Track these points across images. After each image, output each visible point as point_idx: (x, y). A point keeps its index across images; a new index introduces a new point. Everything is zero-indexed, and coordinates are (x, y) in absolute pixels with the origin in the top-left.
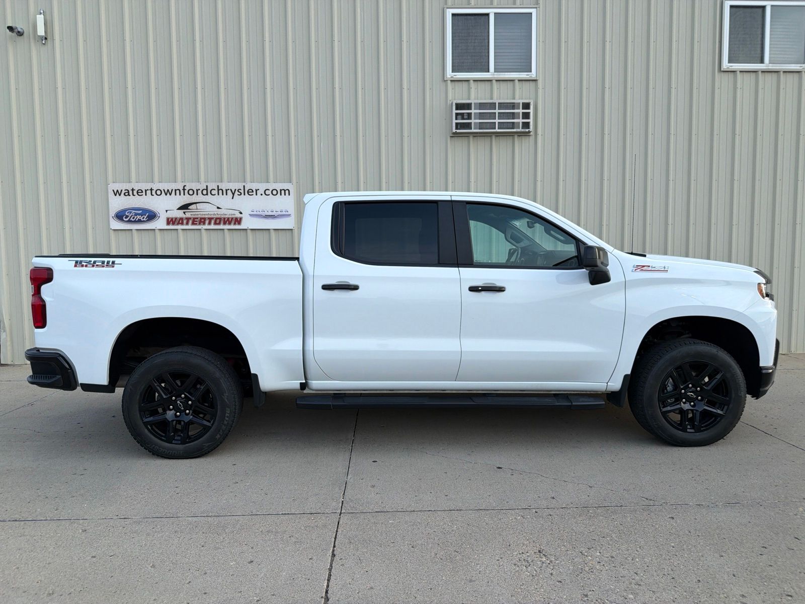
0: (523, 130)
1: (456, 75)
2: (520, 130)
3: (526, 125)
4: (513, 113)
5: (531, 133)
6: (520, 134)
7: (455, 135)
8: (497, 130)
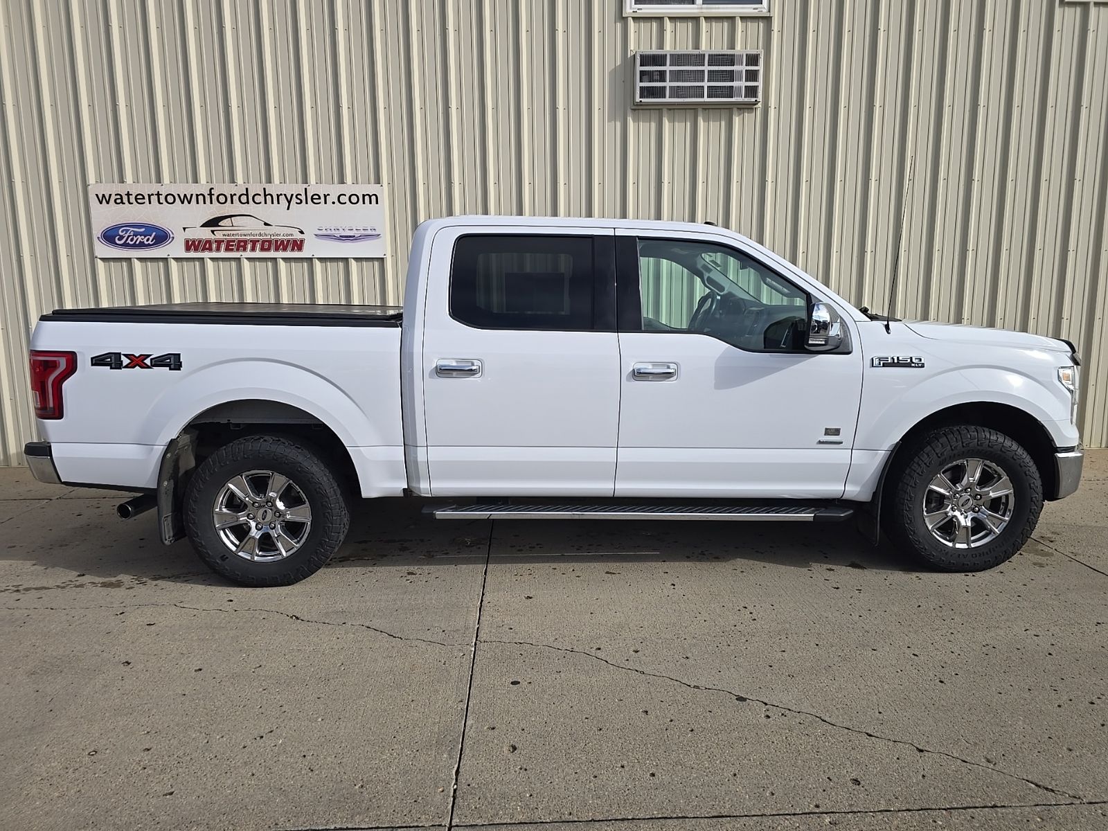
0: (746, 100)
1: (641, 9)
2: (742, 99)
3: (752, 91)
4: (732, 71)
5: (759, 105)
6: (742, 107)
7: (639, 107)
8: (706, 99)
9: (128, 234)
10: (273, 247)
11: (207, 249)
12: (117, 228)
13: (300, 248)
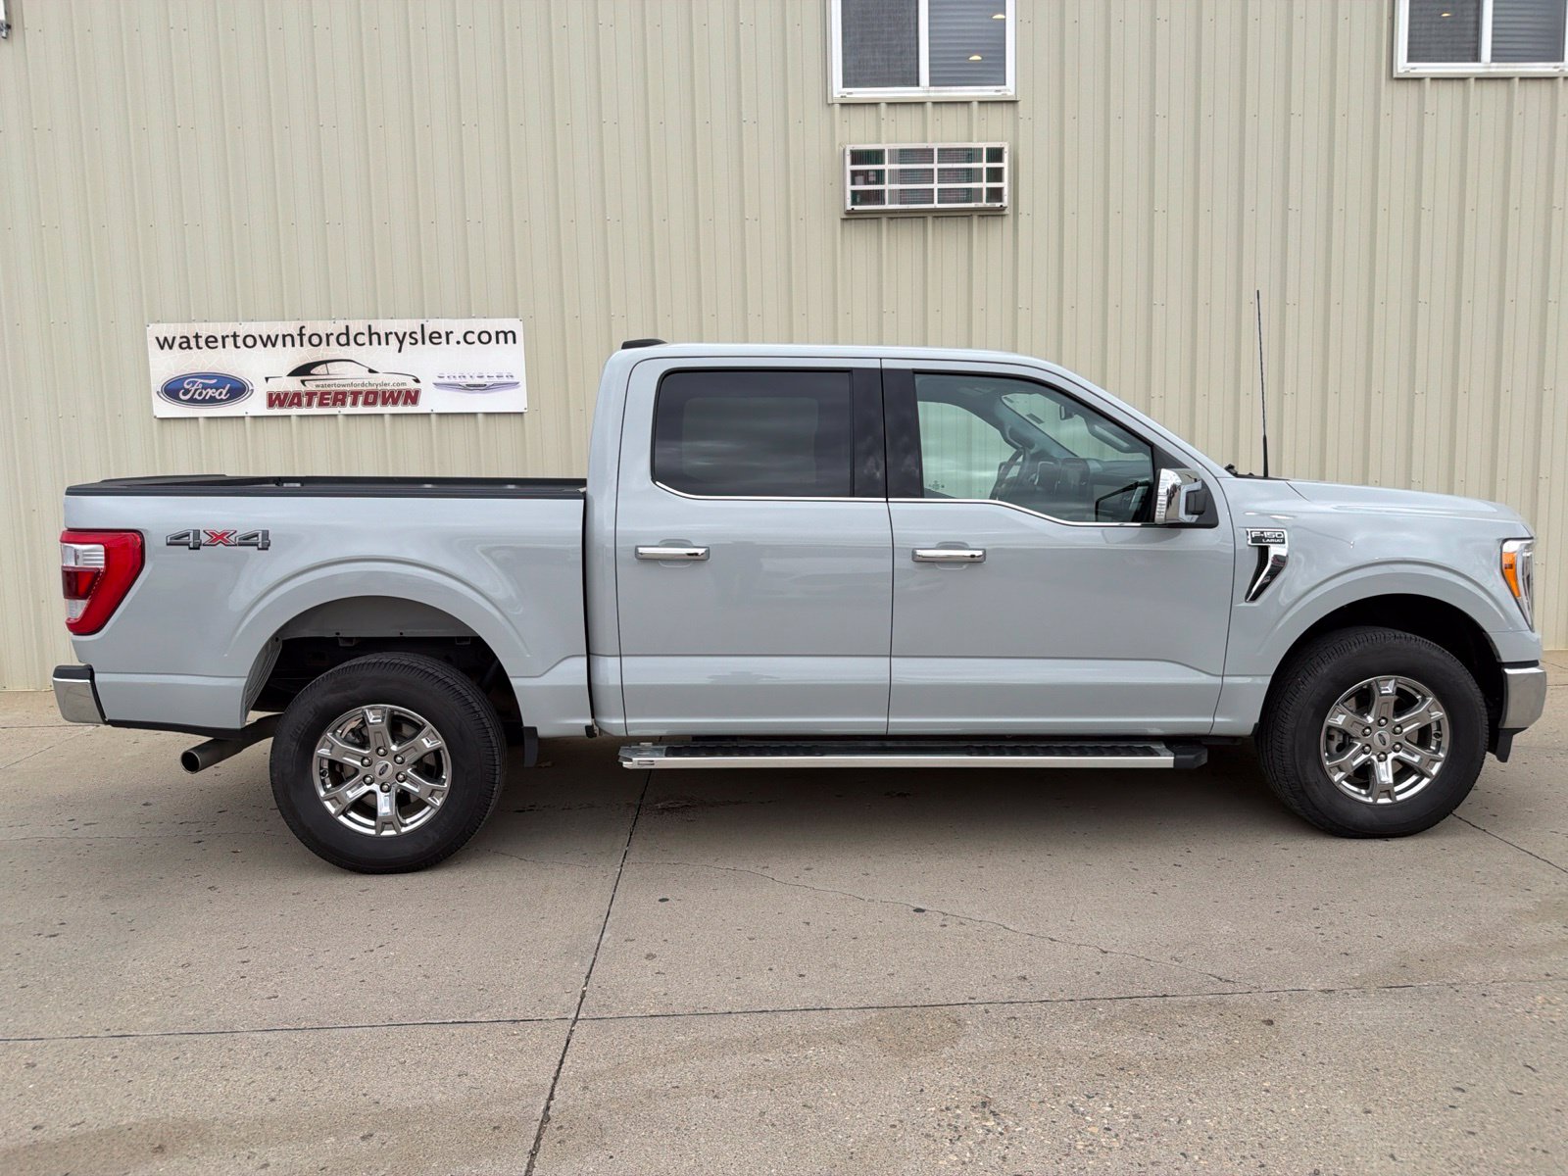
1: (851, 94)
2: (983, 204)
3: (995, 194)
4: (967, 170)
5: (1007, 211)
6: (984, 214)
7: (851, 216)
8: (937, 205)
9: (195, 387)
10: (379, 401)
11: (294, 404)
12: (181, 380)
13: (415, 401)
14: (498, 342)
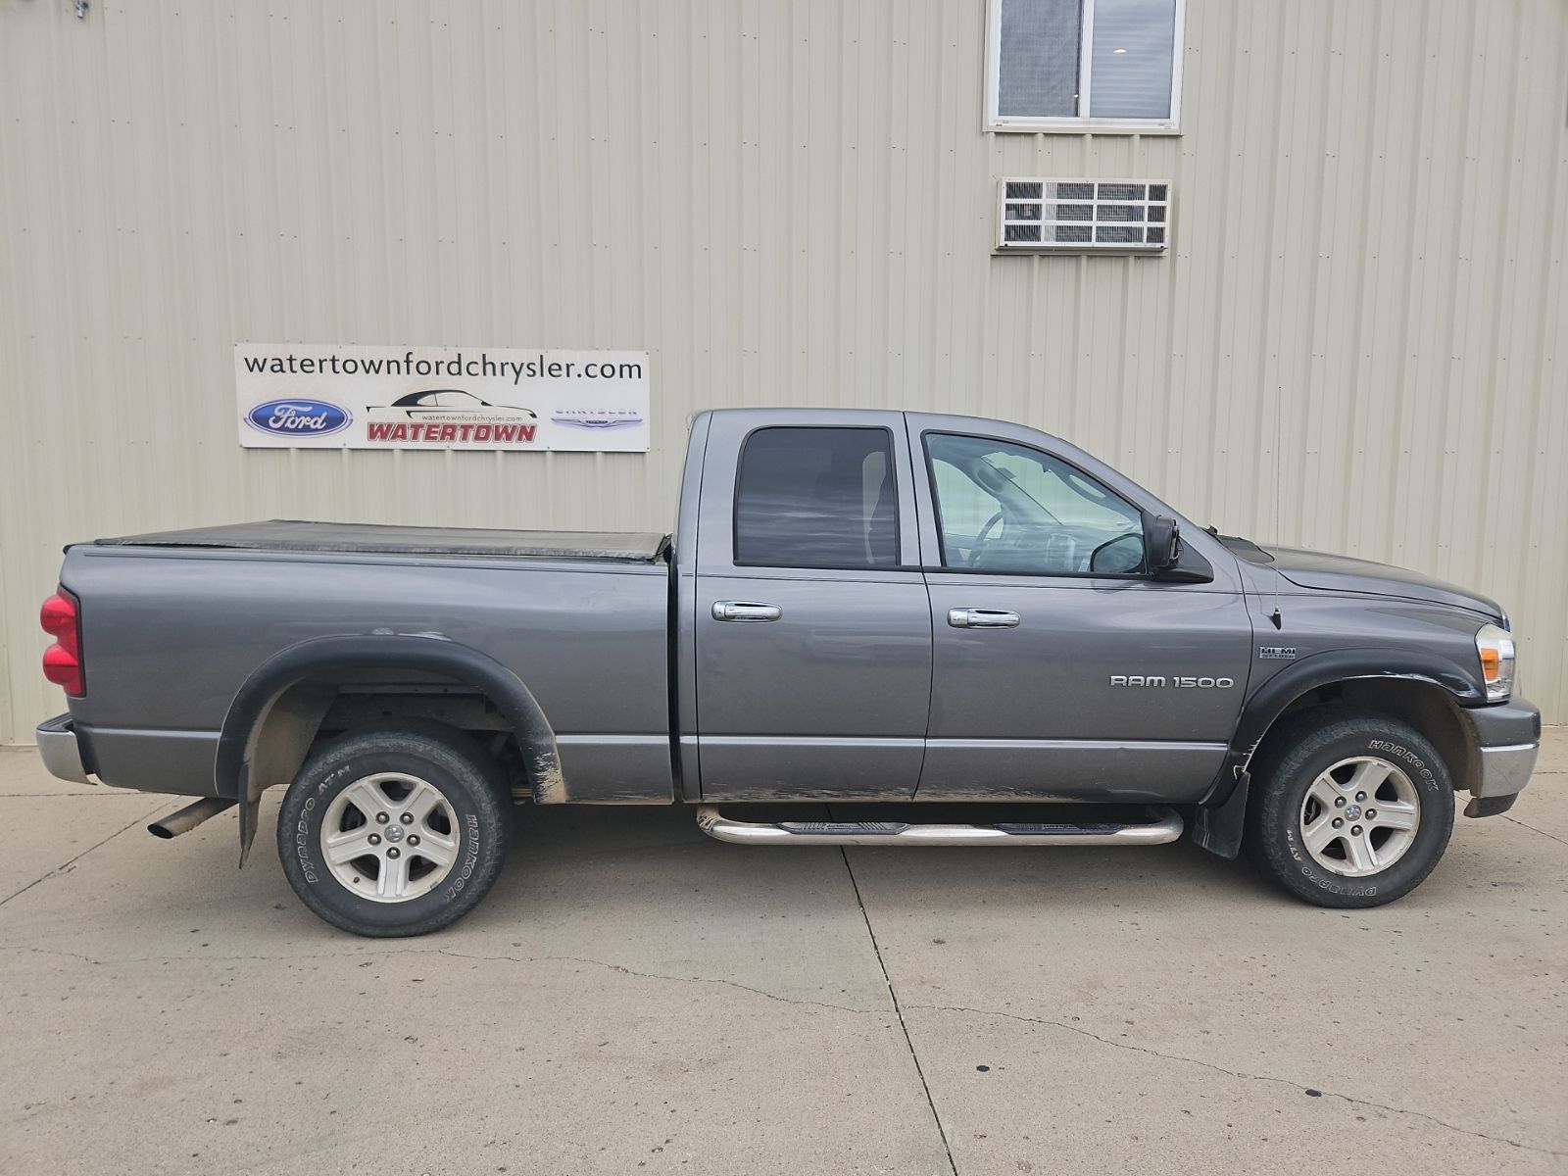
0: (1150, 245)
2: (1144, 244)
3: (1156, 235)
4: (1130, 207)
5: (1164, 253)
6: (1142, 255)
7: (1003, 253)
8: (1094, 243)
9: (288, 414)
10: (492, 435)
11: (399, 437)
12: (272, 406)
13: (530, 437)
14: (621, 376)
